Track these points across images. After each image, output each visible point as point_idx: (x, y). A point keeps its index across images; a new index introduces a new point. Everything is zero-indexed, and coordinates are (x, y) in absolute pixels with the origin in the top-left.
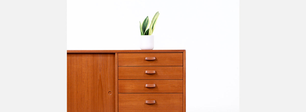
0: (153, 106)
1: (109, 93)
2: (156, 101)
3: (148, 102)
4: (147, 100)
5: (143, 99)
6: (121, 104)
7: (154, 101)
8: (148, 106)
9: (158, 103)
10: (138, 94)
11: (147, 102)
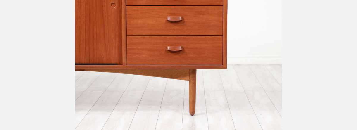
0: (179, 25)
1: (111, 5)
2: (182, 18)
3: (171, 18)
4: (169, 16)
5: (164, 15)
6: (130, 22)
7: (180, 17)
8: (171, 24)
9: (186, 21)
10: (156, 8)
11: (169, 19)
